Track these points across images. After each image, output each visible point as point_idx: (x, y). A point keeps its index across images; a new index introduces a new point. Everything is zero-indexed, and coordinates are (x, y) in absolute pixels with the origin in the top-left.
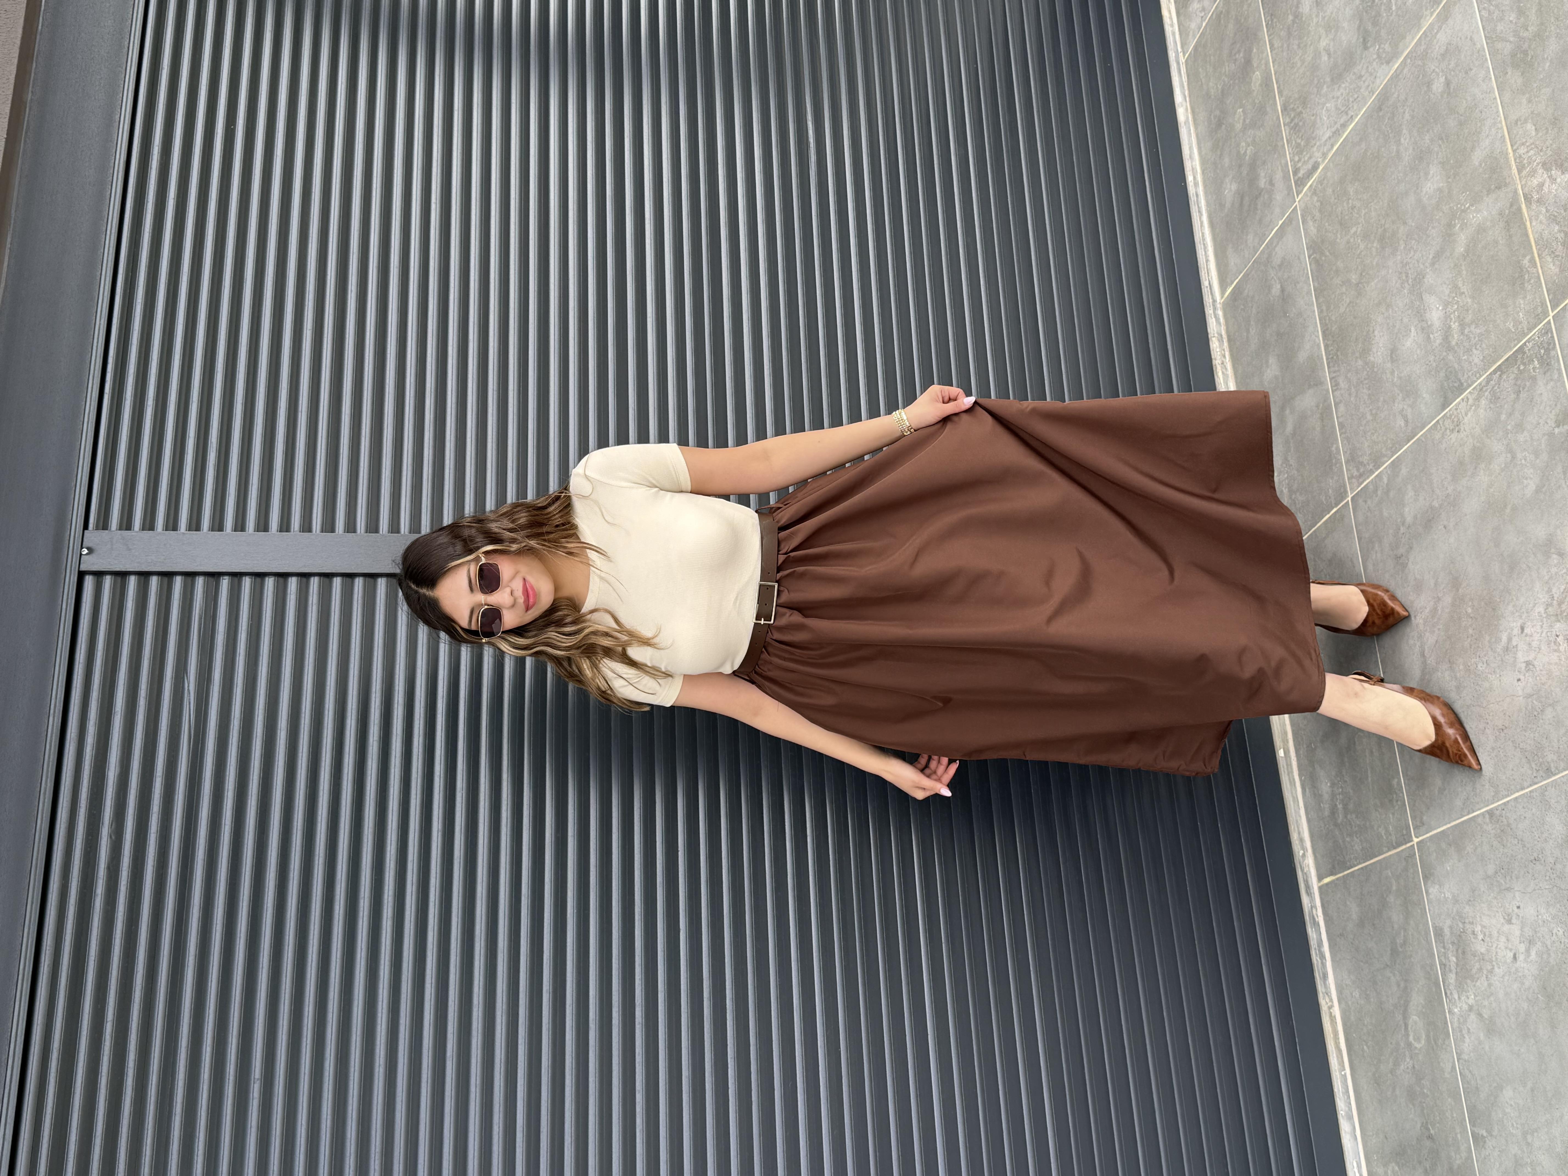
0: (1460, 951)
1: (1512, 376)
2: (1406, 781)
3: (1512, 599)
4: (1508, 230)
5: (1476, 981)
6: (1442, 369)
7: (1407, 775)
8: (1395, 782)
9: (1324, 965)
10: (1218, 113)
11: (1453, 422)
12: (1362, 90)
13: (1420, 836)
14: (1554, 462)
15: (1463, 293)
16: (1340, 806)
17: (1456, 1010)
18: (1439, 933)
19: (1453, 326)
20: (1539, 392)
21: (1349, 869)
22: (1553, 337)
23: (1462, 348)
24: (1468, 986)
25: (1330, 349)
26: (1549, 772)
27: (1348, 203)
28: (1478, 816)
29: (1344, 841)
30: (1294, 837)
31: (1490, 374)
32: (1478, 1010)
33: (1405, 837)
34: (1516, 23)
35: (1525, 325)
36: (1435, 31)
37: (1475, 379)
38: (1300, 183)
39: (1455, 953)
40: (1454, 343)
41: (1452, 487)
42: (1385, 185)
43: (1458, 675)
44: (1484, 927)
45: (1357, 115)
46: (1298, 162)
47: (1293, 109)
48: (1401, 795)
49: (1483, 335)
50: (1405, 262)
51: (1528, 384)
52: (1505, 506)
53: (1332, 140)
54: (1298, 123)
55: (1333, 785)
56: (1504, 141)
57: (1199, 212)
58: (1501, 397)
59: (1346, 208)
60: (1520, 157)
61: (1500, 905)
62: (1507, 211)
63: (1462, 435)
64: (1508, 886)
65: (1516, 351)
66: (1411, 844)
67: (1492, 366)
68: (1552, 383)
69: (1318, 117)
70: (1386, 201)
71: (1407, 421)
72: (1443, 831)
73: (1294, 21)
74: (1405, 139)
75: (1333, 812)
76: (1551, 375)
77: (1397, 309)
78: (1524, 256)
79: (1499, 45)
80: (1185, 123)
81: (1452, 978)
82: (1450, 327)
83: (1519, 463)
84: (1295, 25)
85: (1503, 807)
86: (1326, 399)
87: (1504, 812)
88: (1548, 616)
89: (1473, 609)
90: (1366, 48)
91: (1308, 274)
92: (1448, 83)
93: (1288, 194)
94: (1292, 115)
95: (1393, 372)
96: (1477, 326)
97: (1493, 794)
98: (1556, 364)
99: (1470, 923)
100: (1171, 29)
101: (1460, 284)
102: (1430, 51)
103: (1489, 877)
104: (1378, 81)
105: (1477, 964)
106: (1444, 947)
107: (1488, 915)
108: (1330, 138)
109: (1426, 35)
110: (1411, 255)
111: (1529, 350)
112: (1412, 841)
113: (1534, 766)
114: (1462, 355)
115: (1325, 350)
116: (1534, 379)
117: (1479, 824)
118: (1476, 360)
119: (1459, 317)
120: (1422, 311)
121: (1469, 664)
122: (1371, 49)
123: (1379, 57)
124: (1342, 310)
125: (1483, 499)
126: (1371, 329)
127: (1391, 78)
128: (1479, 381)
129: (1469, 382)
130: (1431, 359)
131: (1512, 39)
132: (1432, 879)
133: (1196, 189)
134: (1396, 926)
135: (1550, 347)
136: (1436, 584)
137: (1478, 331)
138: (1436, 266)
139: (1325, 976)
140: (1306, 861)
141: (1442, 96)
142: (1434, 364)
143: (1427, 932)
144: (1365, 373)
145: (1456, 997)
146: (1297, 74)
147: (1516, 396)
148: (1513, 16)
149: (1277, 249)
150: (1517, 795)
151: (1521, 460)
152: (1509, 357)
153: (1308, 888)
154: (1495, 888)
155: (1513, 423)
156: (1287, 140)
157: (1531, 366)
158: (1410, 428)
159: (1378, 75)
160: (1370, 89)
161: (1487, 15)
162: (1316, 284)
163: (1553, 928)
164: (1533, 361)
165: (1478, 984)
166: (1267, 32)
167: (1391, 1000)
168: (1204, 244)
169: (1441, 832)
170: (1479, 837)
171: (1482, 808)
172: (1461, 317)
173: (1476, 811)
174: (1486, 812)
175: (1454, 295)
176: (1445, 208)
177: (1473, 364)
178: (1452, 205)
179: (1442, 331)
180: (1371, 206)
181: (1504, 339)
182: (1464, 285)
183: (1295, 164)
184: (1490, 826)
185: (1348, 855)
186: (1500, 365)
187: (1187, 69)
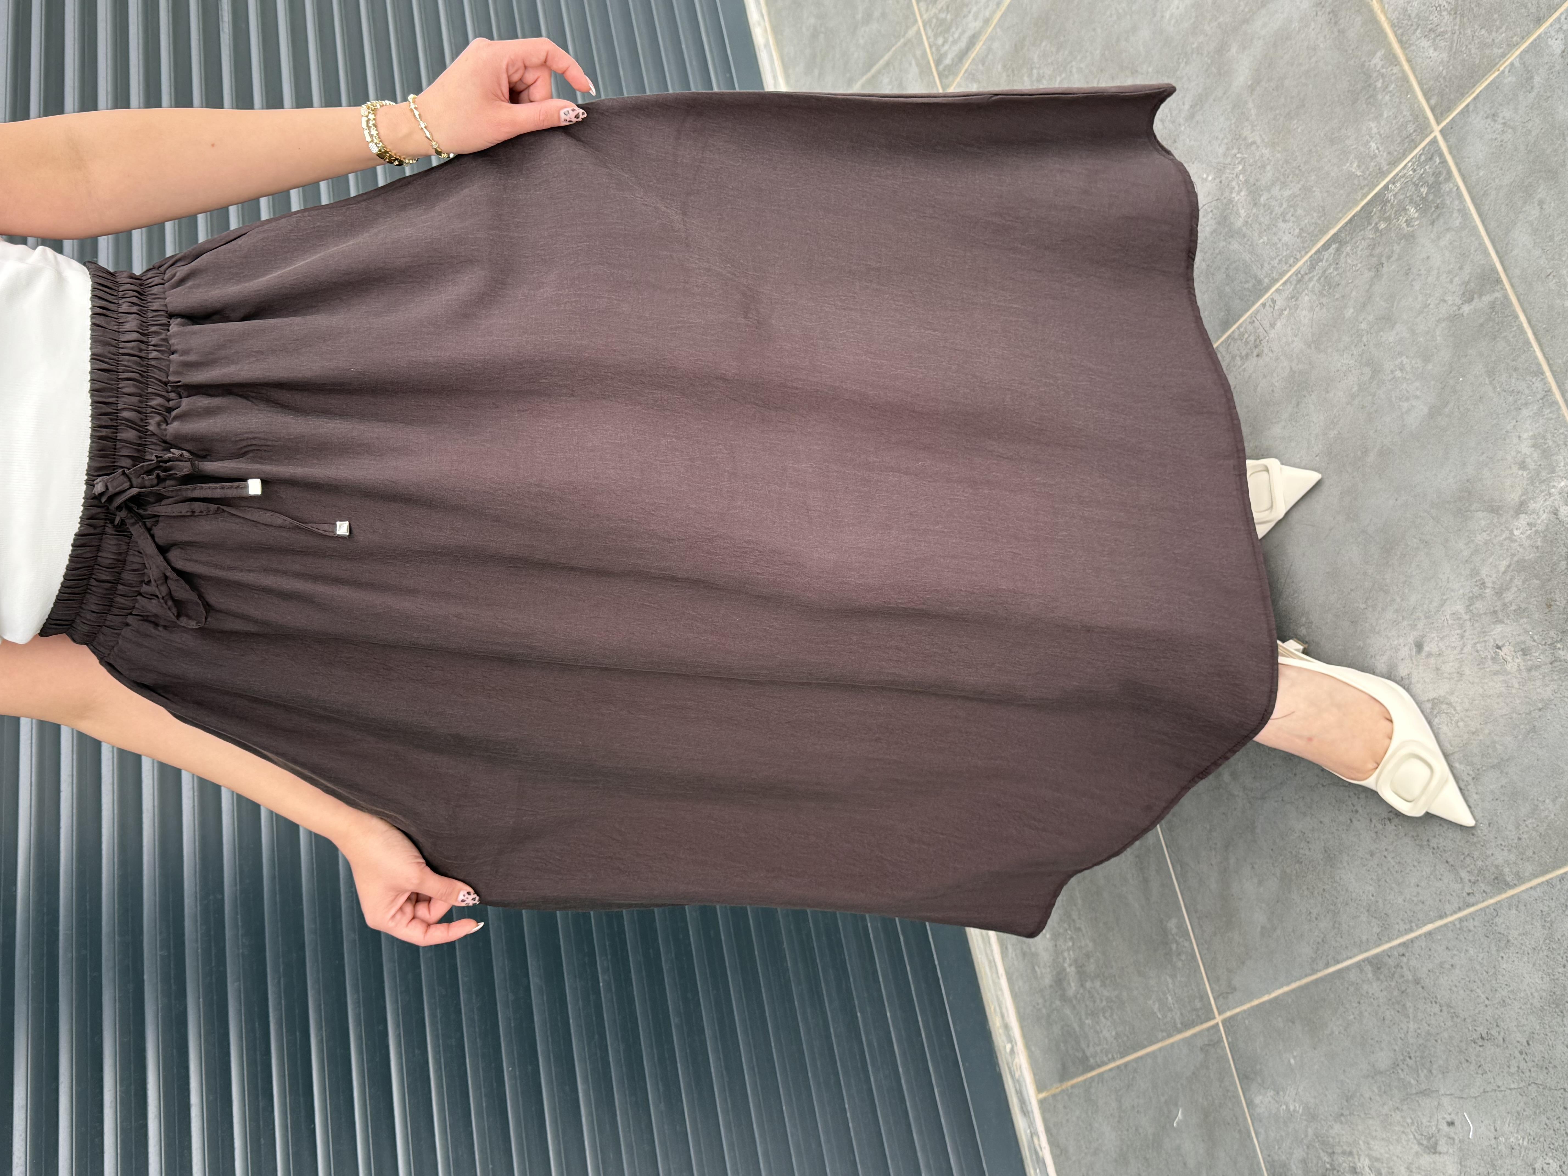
1: (1364, 244)
3: (1393, 600)
4: (1336, 23)
8: (1172, 924)
10: (812, 21)
11: (1248, 341)
13: (1229, 1009)
14: (1464, 360)
15: (1254, 143)
16: (1071, 973)
19: (1236, 199)
20: (1424, 255)
21: (1093, 1069)
22: (1444, 162)
23: (1256, 226)
26: (1499, 882)
28: (1348, 968)
29: (1082, 1024)
30: (995, 1023)
31: (1316, 253)
33: (1200, 1012)
35: (1383, 159)
37: (1285, 268)
40: (1239, 223)
42: (1094, 30)
44: (1377, 1160)
46: (943, 45)
48: (1186, 944)
49: (1295, 197)
51: (1397, 248)
52: (1366, 452)
58: (1343, 282)
61: (1409, 1121)
63: (1268, 358)
64: (1423, 1087)
65: (1367, 204)
66: (1211, 1023)
67: (1318, 241)
68: (1448, 236)
70: (1098, 52)
72: (1276, 998)
76: (1445, 223)
78: (1372, 54)
82: (1231, 201)
83: (1391, 376)
85: (1402, 950)
87: (1405, 959)
88: (1475, 617)
96: (1284, 185)
97: (1376, 930)
98: (1457, 202)
99: (1344, 1153)
101: (1246, 132)
103: (1381, 1073)
107: (1383, 1139)
111: (1395, 196)
112: (1214, 1018)
113: (1464, 874)
114: (1256, 239)
116: (1410, 238)
117: (1351, 983)
118: (1286, 238)
119: (1246, 181)
128: (1293, 270)
129: (1275, 275)
132: (1259, 1080)
134: (1192, 1164)
135: (1441, 178)
137: (1287, 193)
138: (1198, 117)
140: (1016, 1060)
147: (1372, 274)
150: (1430, 927)
151: (1392, 372)
152: (1354, 216)
153: (1023, 1102)
154: (1395, 1091)
155: (1371, 318)
157: (1402, 219)
163: (1535, 1159)
164: (1405, 209)
169: (1270, 1001)
170: (1355, 1005)
171: (1355, 956)
172: (1252, 181)
173: (1342, 961)
174: (1363, 961)
175: (1235, 151)
176: (1207, 28)
177: (1279, 245)
178: (1221, 19)
179: (1215, 211)
180: (1072, 67)
181: (1342, 192)
182: (1253, 131)
183: (938, 50)
184: (1375, 985)
185: (1088, 1046)
186: (1335, 234)
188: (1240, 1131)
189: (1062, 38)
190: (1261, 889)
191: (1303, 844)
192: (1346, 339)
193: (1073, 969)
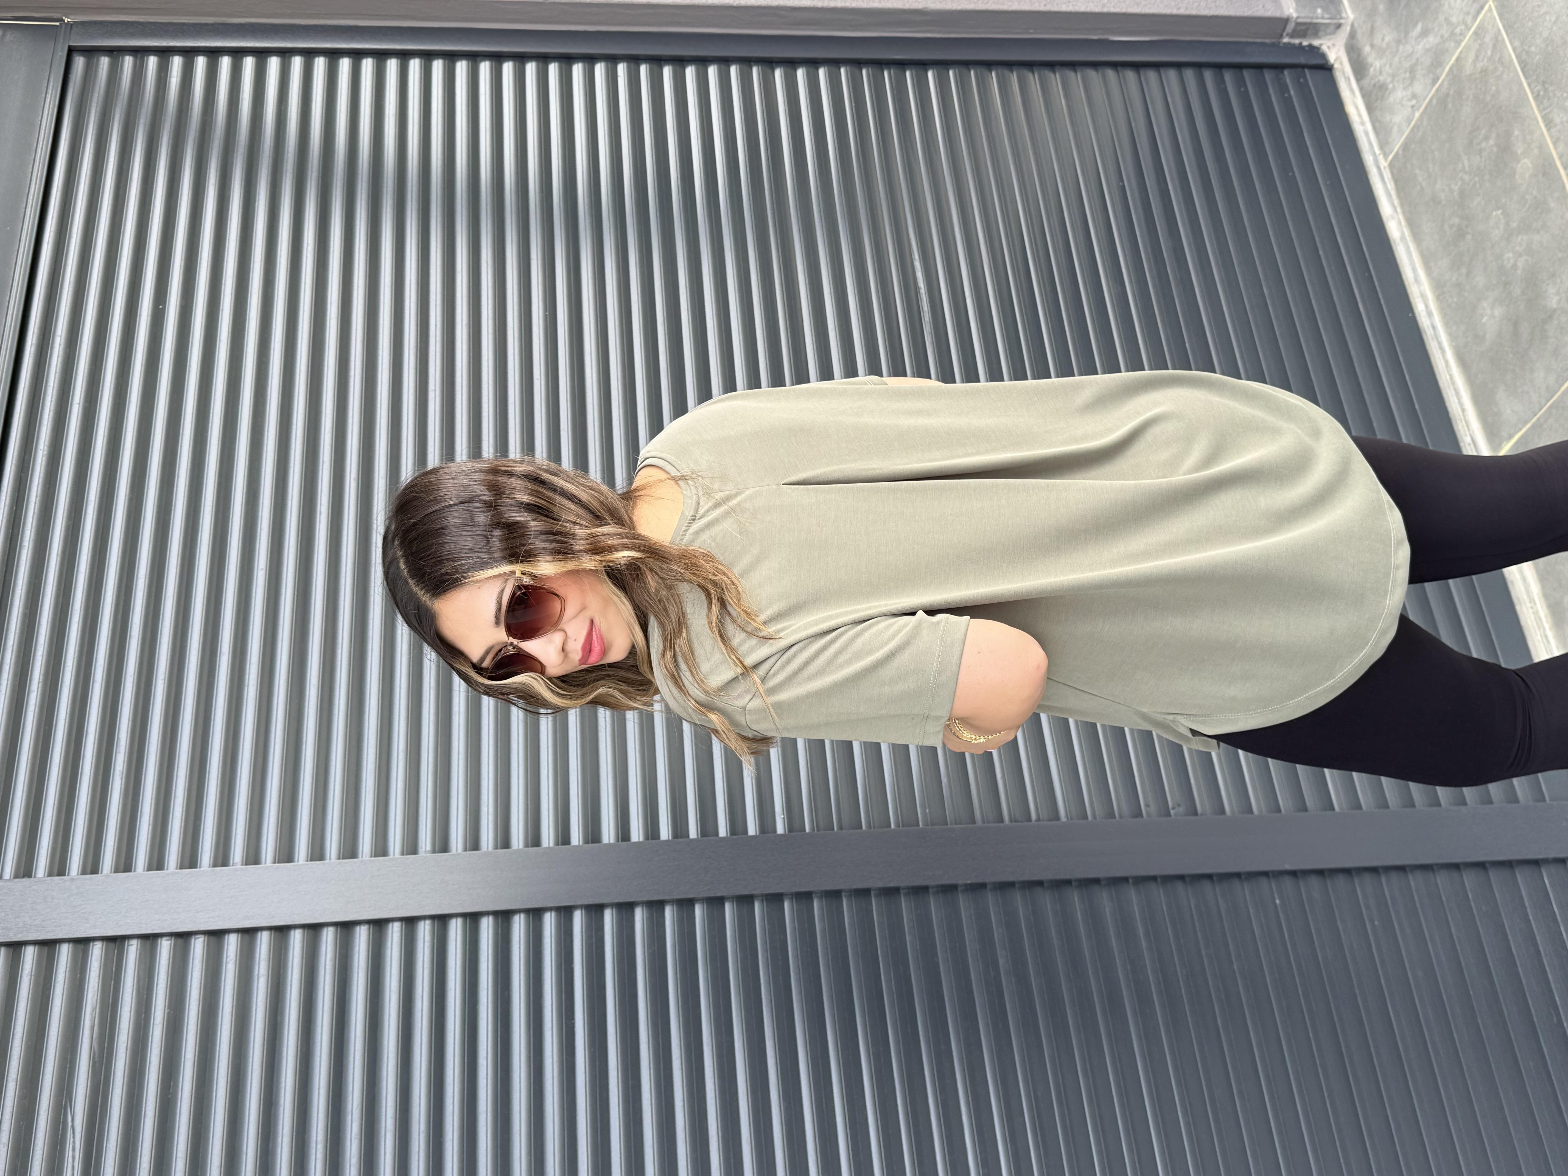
10: (1456, 221)
57: (1440, 347)
100: (1361, 127)
133: (1430, 320)
166: (1538, 106)
187: (1392, 173)
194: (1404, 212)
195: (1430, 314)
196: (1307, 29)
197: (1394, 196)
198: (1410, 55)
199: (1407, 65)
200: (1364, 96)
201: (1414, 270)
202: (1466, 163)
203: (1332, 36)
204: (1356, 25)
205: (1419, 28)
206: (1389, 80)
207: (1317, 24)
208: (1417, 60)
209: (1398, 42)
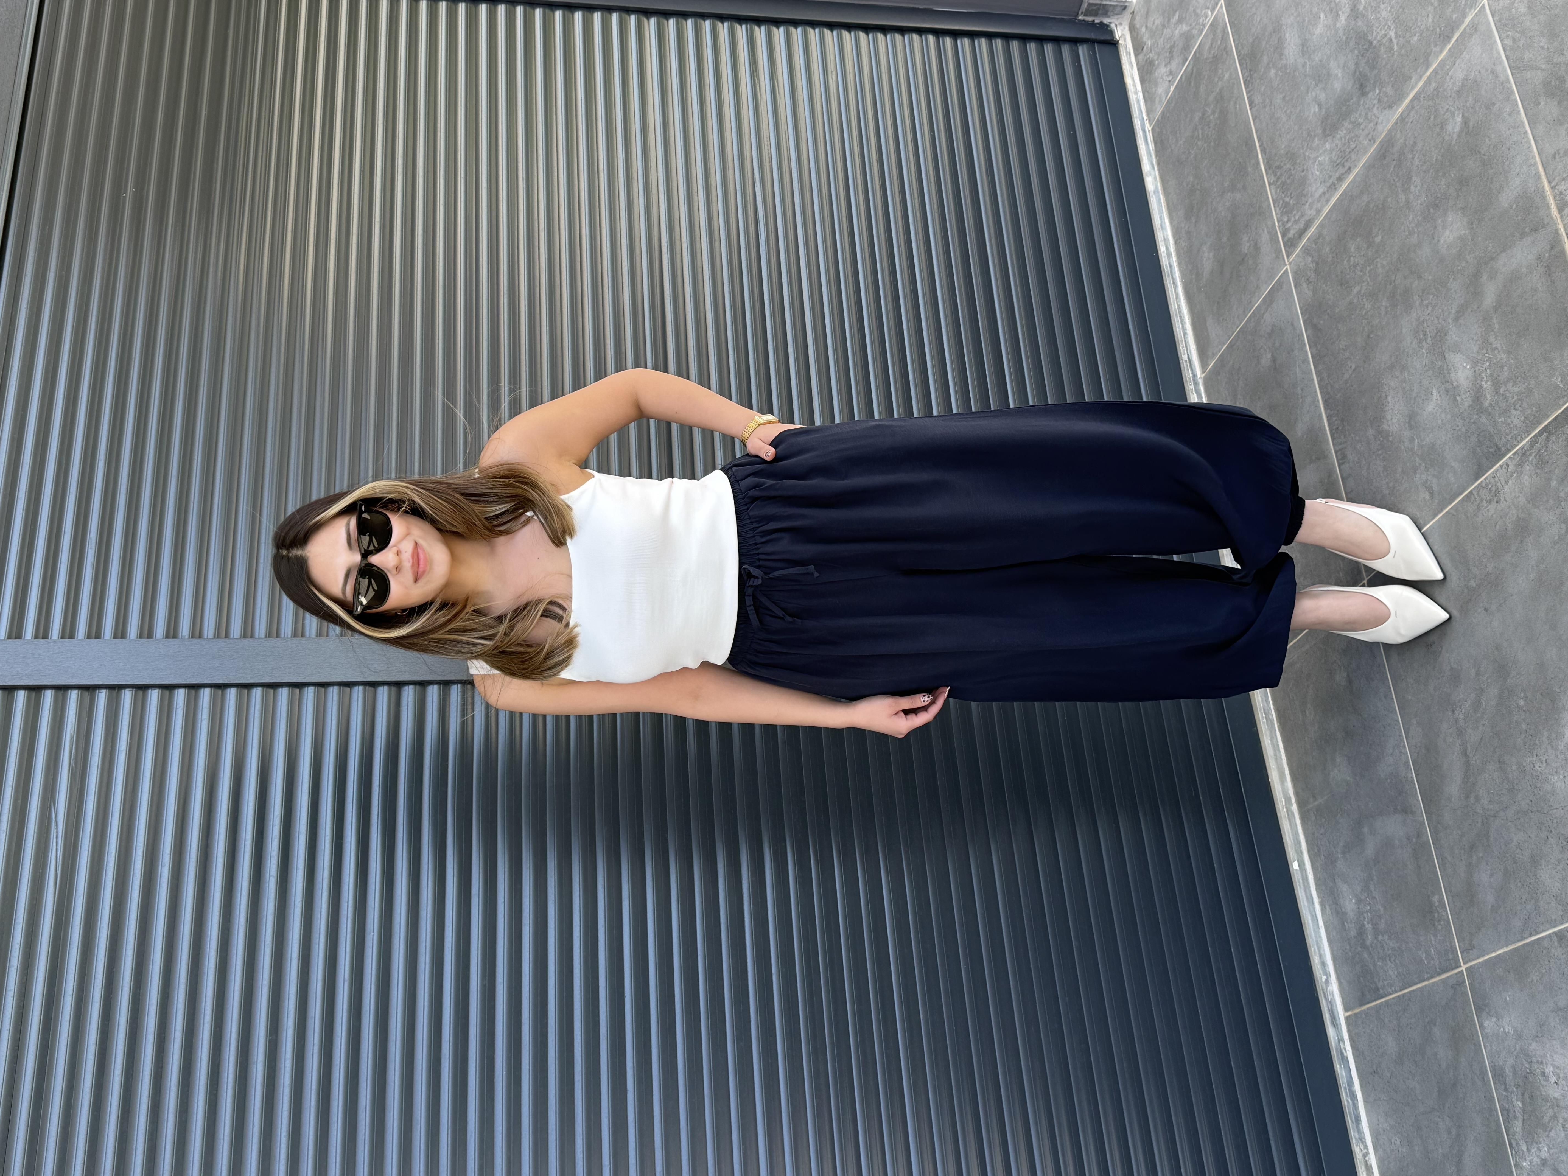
0: (1527, 1096)
2: (1450, 898)
4: (1549, 275)
5: (1550, 1131)
6: (1473, 433)
7: (1451, 892)
8: (1435, 899)
9: (1356, 1107)
10: (1191, 179)
11: (1490, 491)
12: (1361, 139)
13: (1470, 961)
15: (1496, 348)
16: (1369, 926)
17: (1525, 1164)
18: (1499, 1074)
19: (1485, 386)
21: (1382, 997)
23: (1497, 409)
24: (1538, 1137)
25: (1334, 419)
27: (1349, 261)
28: (1543, 938)
29: (1375, 965)
30: (1314, 960)
31: (1534, 437)
32: (1554, 1165)
33: (1452, 962)
34: (1548, 48)
36: (1448, 67)
37: (1515, 443)
38: (1291, 244)
39: (1520, 1096)
40: (1486, 404)
41: (1492, 565)
42: (1393, 238)
43: (1510, 776)
44: (1558, 1068)
45: (1356, 166)
46: (1287, 222)
47: (1279, 167)
48: (1444, 914)
49: (1522, 393)
50: (1421, 319)
53: (1327, 195)
54: (1286, 181)
55: (1359, 901)
56: (1539, 177)
57: (1174, 283)
58: (1550, 461)
59: (1347, 267)
60: (1561, 193)
62: (1547, 255)
63: (1503, 505)
66: (1459, 970)
67: (1536, 428)
69: (1310, 173)
70: (1395, 256)
71: (1432, 494)
72: (1499, 955)
73: (1276, 74)
74: (1416, 187)
75: (1361, 933)
77: (1413, 372)
79: (1528, 75)
80: (1154, 192)
81: (1518, 1125)
82: (1481, 387)
84: (1278, 79)
86: (1330, 473)
89: (1525, 701)
90: (1363, 94)
91: (1304, 340)
92: (1465, 122)
93: (1277, 257)
94: (1279, 174)
95: (1412, 440)
96: (1515, 383)
97: (1560, 913)
99: (1538, 1062)
100: (1135, 96)
101: (1492, 339)
102: (1441, 90)
103: (1561, 1009)
104: (1380, 128)
105: (1550, 1111)
106: (1506, 1090)
108: (1324, 193)
109: (1437, 73)
110: (1429, 312)
112: (1461, 966)
114: (1497, 418)
115: (1328, 420)
117: (1545, 948)
118: (1516, 422)
119: (1491, 375)
120: (1446, 372)
121: (1525, 764)
122: (1370, 95)
123: (1379, 101)
124: (1346, 376)
125: (1532, 576)
126: (1383, 395)
127: (1396, 123)
128: (1521, 445)
129: (1508, 446)
130: (1459, 424)
131: (1543, 66)
132: (1488, 1010)
133: (1169, 259)
134: (1444, 1065)
136: (1478, 674)
137: (1517, 389)
138: (1461, 321)
139: (1358, 1119)
140: (1329, 987)
141: (1459, 136)
142: (1463, 430)
143: (1483, 1072)
144: (1379, 442)
145: (1524, 1148)
146: (1283, 130)
148: (1544, 42)
149: (1264, 317)
152: (1558, 416)
153: (1334, 1018)
156: (1273, 200)
158: (1437, 501)
159: (1380, 121)
160: (1370, 136)
161: (1511, 44)
162: (1314, 350)
165: (1552, 1134)
166: (1246, 89)
167: (1440, 1150)
168: (1181, 317)
169: (1495, 957)
170: (1547, 962)
171: (1548, 929)
172: (1495, 375)
173: (1540, 933)
174: (1553, 933)
175: (1484, 351)
176: (1468, 257)
177: (1512, 426)
178: (1477, 253)
179: (1471, 392)
180: (1377, 262)
181: (1551, 397)
182: (1496, 340)
183: (1284, 225)
184: (1559, 949)
185: (1379, 981)
186: (1546, 426)
187: (1153, 136)
188: (1475, 1044)
189: (1371, 240)
190: (1492, 880)
191: (1518, 850)
192: (1551, 502)
193: (1370, 925)
194: (1159, 170)
195: (1169, 255)
196: (1099, 9)
197: (1154, 156)
198: (1170, 38)
199: (1168, 46)
200: (1138, 70)
201: (1161, 218)
202: (1200, 132)
203: (1119, 16)
204: (1137, 9)
205: (1177, 17)
206: (1155, 58)
207: (1106, 5)
208: (1174, 43)
209: (1164, 26)
